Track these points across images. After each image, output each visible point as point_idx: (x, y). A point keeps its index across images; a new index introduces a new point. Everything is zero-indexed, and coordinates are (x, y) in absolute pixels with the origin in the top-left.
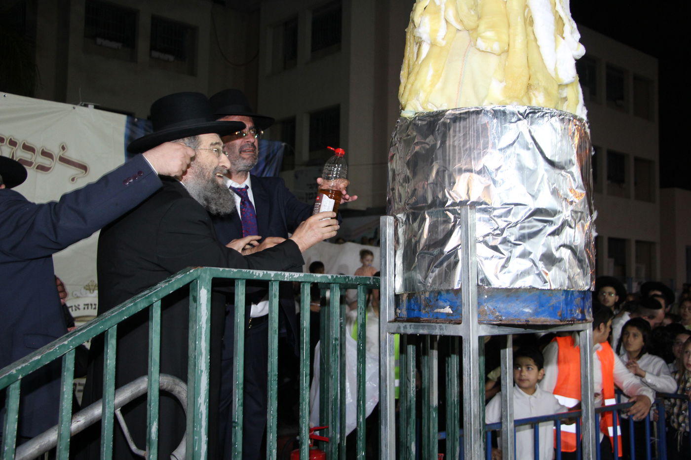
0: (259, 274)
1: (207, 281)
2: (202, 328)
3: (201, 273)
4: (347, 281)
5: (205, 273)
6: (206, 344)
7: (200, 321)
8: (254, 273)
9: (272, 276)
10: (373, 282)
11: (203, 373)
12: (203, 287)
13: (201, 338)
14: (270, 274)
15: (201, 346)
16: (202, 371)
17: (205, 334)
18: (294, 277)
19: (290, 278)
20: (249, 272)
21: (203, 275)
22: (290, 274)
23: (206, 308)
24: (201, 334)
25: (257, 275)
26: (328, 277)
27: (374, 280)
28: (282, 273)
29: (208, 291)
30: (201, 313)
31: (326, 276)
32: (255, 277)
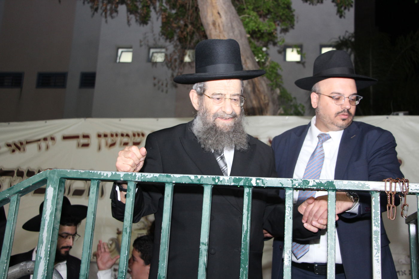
0: (107, 175)
1: (54, 180)
2: (46, 221)
3: (50, 174)
4: (217, 181)
5: (54, 174)
6: (47, 234)
7: (45, 214)
8: (102, 174)
9: (122, 176)
10: (257, 183)
11: (42, 260)
12: (50, 185)
13: (44, 229)
14: (120, 175)
15: (42, 236)
16: (41, 258)
17: (48, 226)
18: (147, 177)
19: (142, 178)
20: (97, 173)
21: (52, 175)
22: (141, 174)
23: (51, 203)
24: (44, 225)
25: (105, 175)
26: (190, 178)
27: (258, 181)
28: (132, 174)
29: (55, 189)
30: (46, 208)
31: (188, 176)
32: (103, 177)
